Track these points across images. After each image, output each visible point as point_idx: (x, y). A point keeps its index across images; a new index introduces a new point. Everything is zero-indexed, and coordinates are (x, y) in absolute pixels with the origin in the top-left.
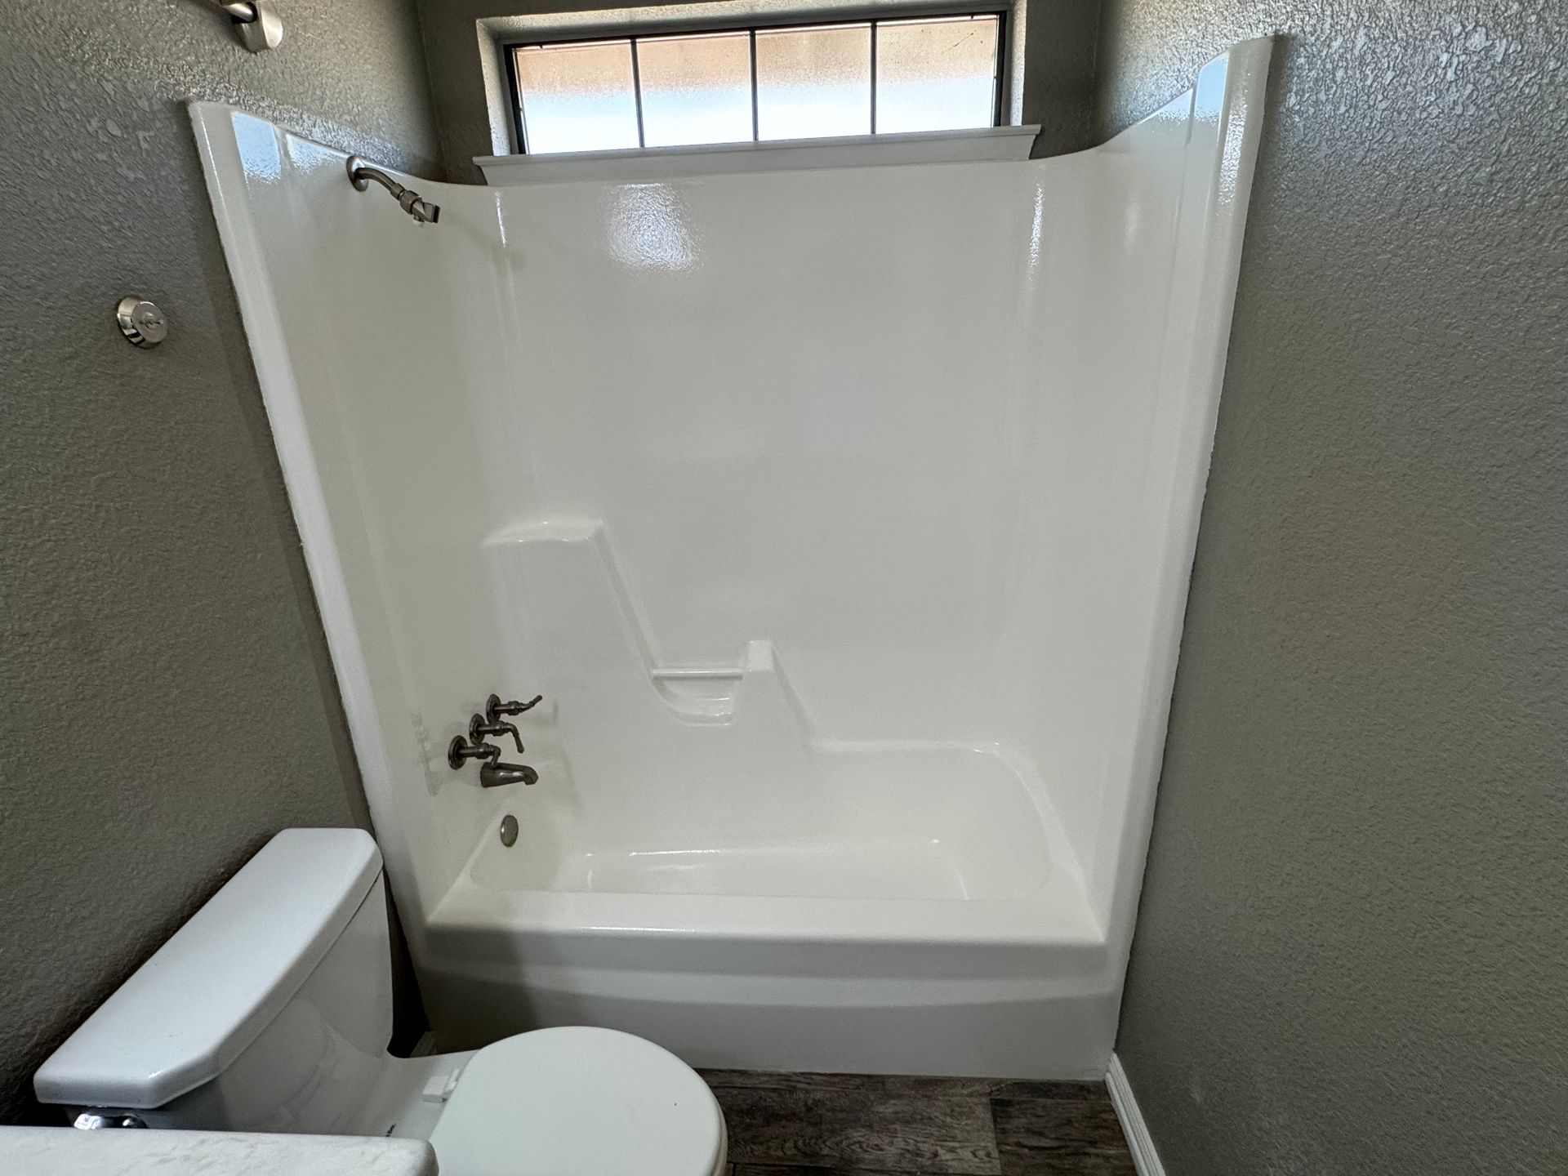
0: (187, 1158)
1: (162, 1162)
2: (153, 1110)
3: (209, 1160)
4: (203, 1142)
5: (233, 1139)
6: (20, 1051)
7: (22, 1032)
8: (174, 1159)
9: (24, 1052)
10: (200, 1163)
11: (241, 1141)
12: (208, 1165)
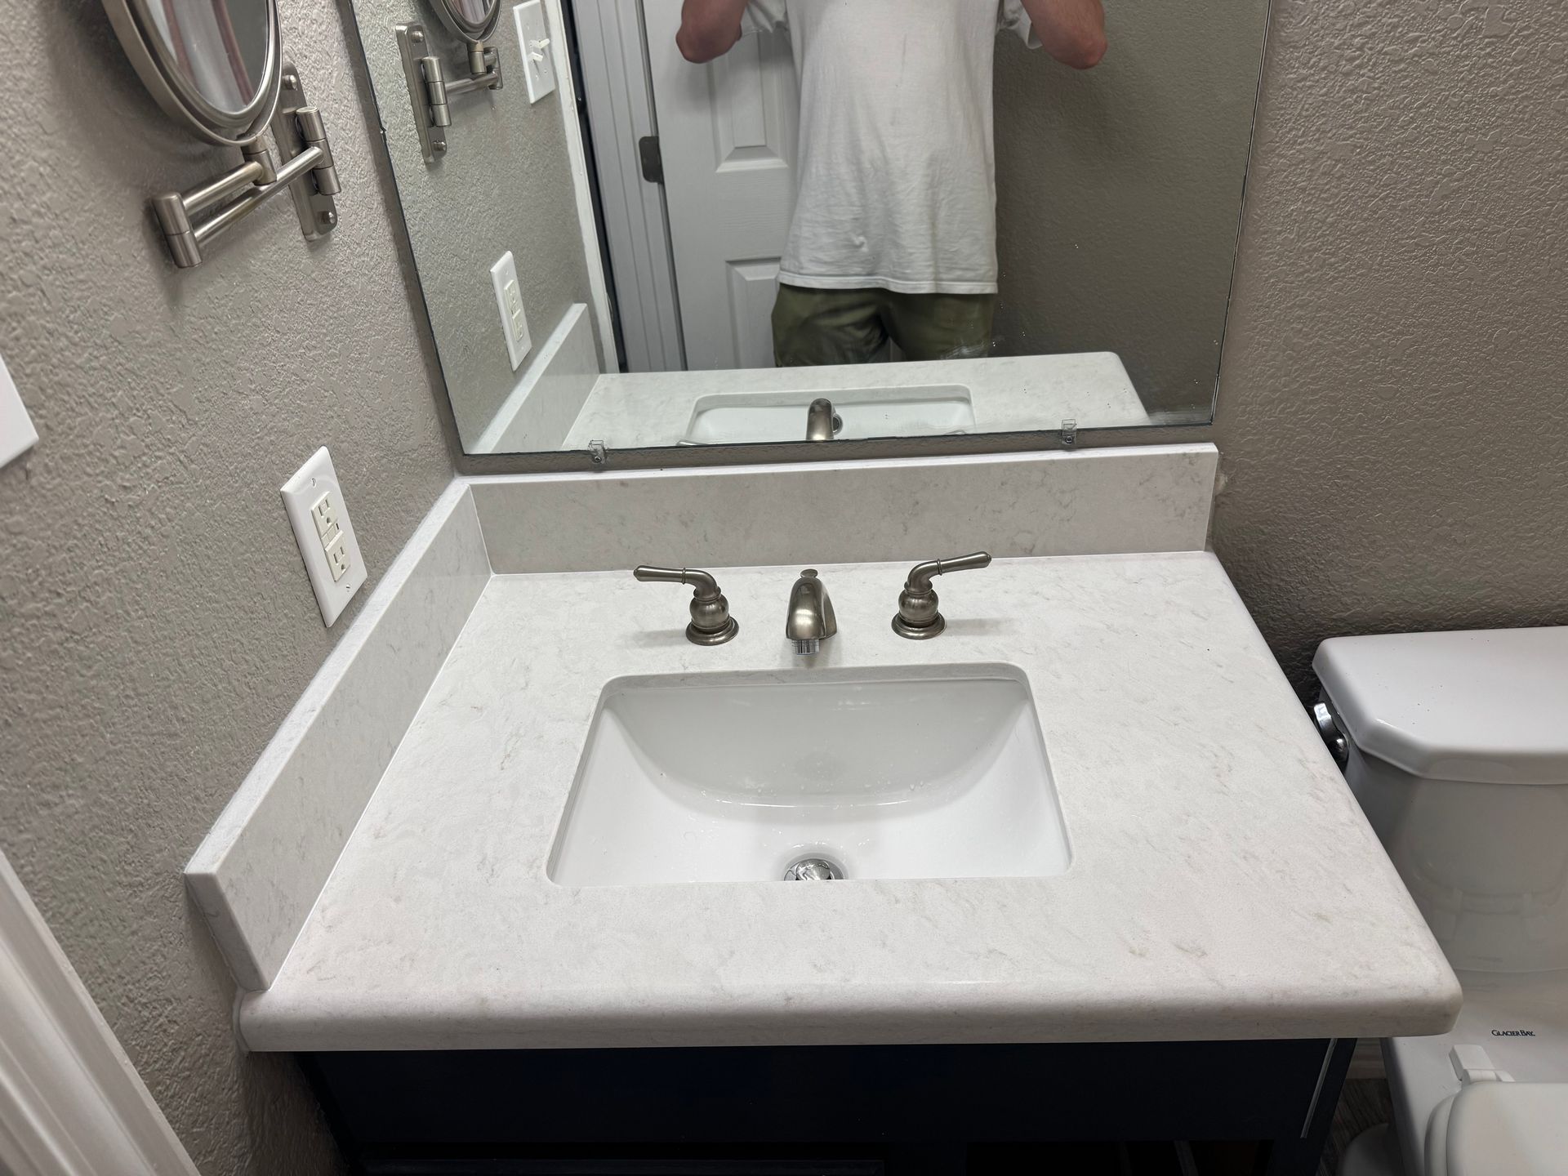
0: (1313, 777)
1: (1300, 761)
2: (1357, 747)
3: (1321, 795)
4: (1332, 779)
5: (1349, 801)
6: (1332, 613)
7: (1345, 599)
8: (1308, 768)
9: (1334, 617)
10: (1316, 791)
11: (1352, 810)
12: (1318, 798)
